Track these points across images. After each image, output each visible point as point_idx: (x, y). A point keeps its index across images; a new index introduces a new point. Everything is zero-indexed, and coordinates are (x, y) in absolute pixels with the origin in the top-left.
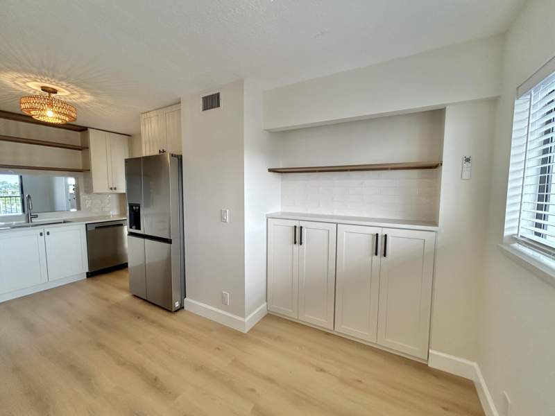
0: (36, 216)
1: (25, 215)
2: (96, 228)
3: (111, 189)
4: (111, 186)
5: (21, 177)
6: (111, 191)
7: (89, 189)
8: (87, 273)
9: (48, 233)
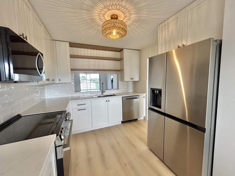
0: (105, 92)
1: (101, 91)
2: (126, 99)
3: (131, 79)
4: (131, 78)
5: (100, 74)
6: (131, 80)
7: (122, 79)
8: (122, 121)
9: (109, 101)
